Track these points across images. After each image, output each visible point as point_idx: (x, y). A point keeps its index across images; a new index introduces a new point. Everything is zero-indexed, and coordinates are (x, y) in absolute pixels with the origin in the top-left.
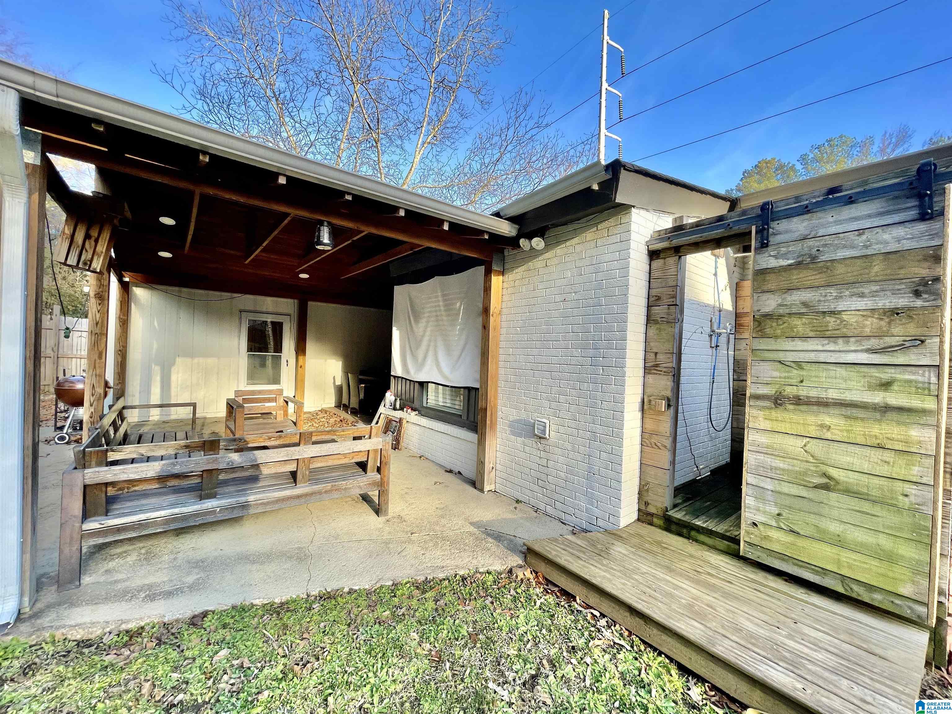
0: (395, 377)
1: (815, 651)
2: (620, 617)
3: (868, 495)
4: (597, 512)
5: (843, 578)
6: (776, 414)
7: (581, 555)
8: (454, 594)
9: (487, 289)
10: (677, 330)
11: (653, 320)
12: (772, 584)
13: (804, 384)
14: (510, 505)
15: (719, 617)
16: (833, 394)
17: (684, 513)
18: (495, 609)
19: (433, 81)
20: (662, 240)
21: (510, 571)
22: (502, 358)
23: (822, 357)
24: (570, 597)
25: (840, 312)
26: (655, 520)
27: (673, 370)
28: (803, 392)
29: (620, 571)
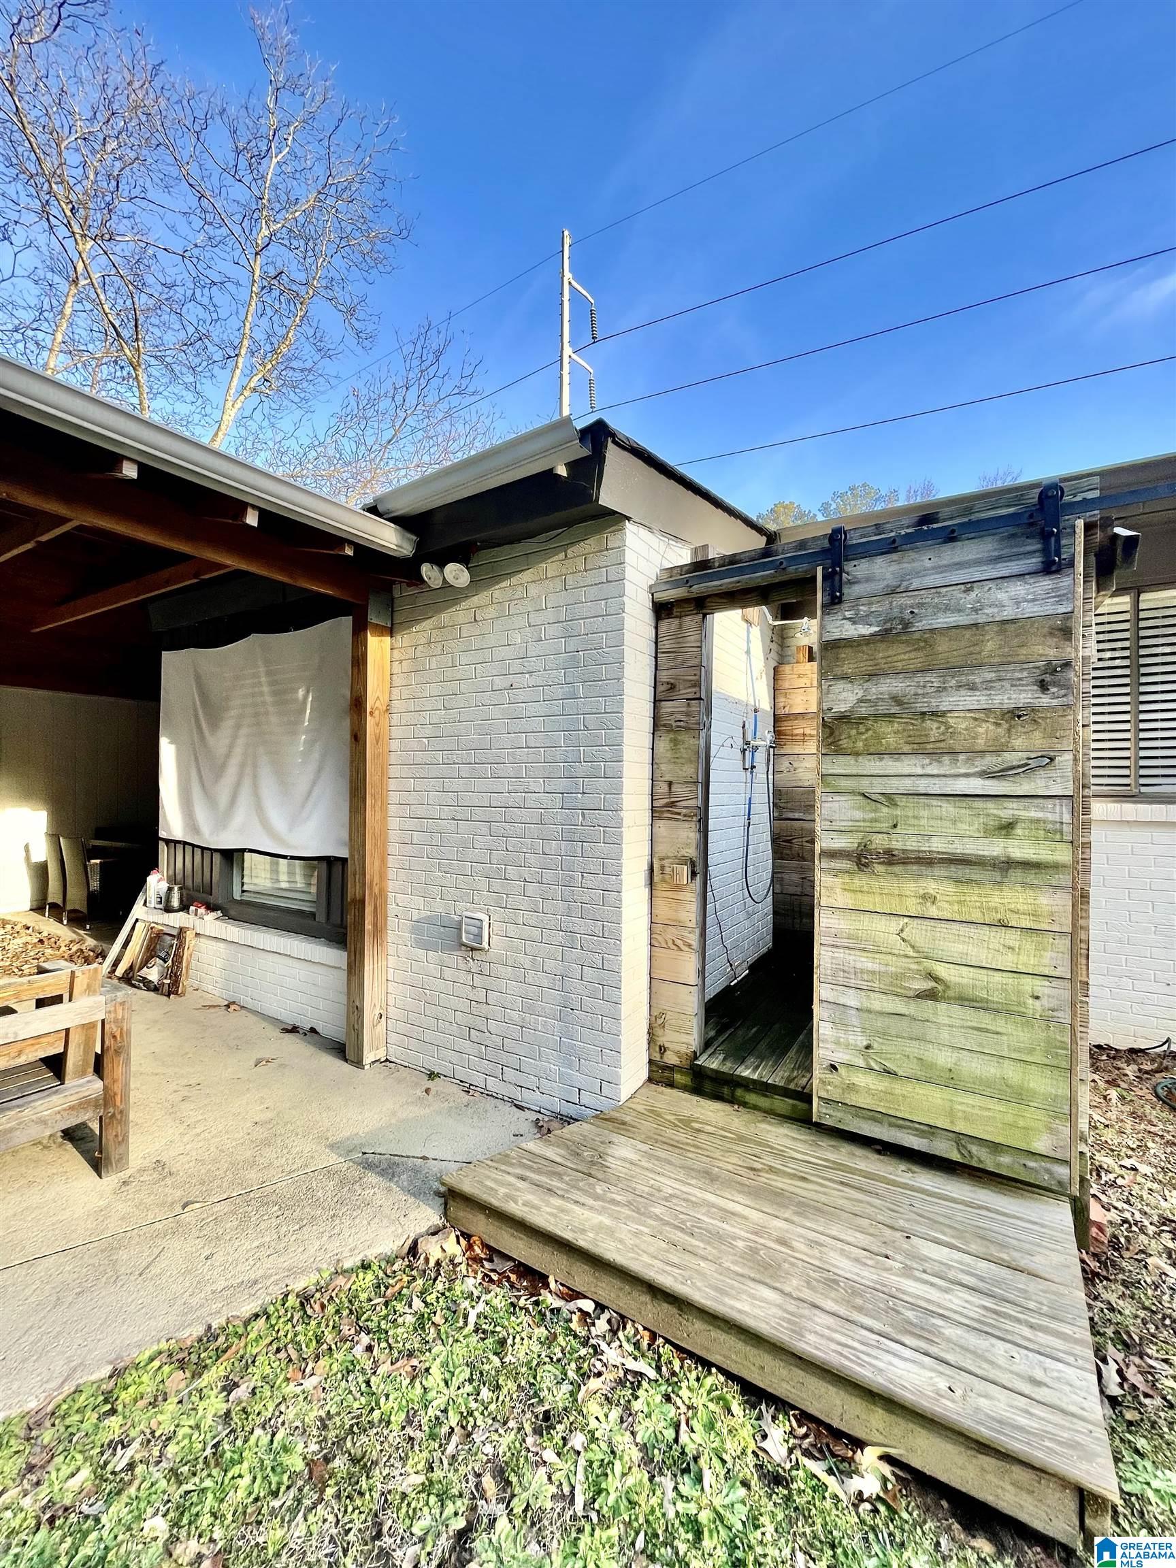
0: (167, 842)
1: (946, 1291)
2: (633, 1305)
3: (987, 1001)
4: (579, 1079)
5: (959, 1138)
6: (859, 881)
7: (555, 1183)
8: (278, 1350)
9: (359, 662)
10: (702, 742)
11: (664, 725)
12: (862, 1165)
13: (898, 830)
14: (417, 1085)
15: (800, 1263)
16: (938, 845)
17: (721, 1057)
18: (376, 1363)
19: (257, 273)
20: (675, 584)
21: (413, 1250)
22: (393, 797)
23: (923, 786)
24: (535, 1279)
25: (944, 713)
26: (678, 1077)
27: (698, 811)
28: (897, 844)
29: (629, 1204)
